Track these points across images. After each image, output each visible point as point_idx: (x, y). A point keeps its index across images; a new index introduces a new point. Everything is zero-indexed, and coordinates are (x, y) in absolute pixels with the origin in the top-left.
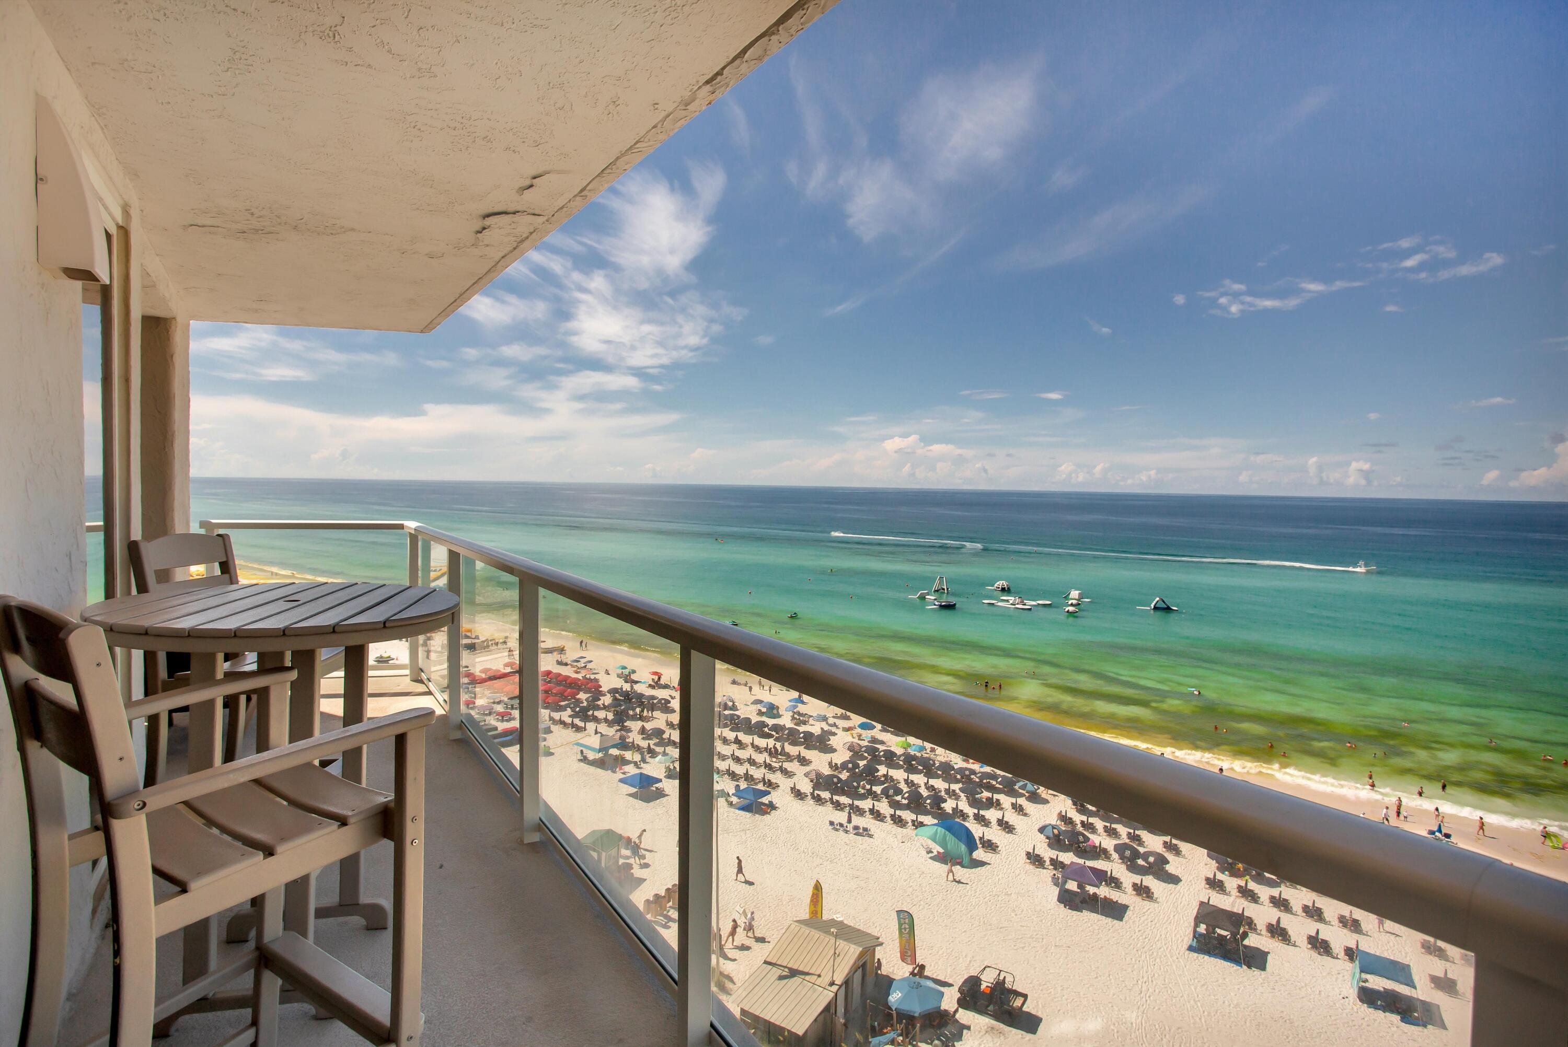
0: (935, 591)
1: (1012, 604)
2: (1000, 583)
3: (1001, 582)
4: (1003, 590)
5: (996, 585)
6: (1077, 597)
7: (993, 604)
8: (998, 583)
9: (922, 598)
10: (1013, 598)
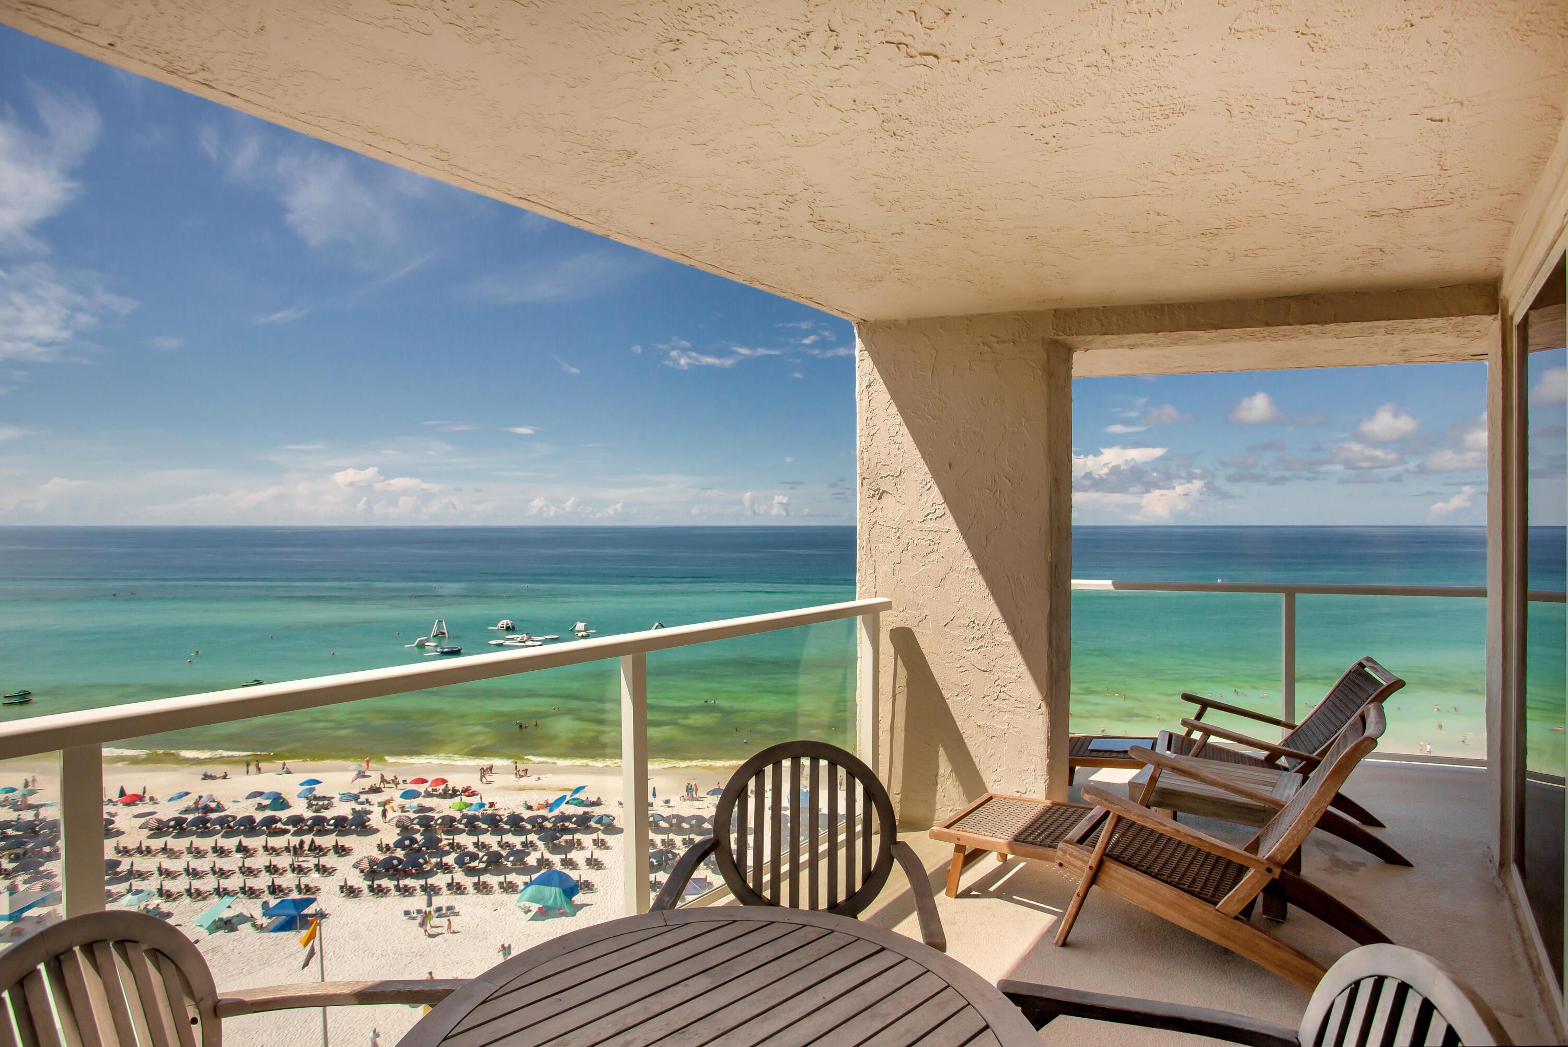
0: (434, 636)
1: (520, 642)
2: (504, 623)
3: (505, 621)
4: (508, 628)
5: (500, 625)
6: (583, 629)
7: (502, 644)
8: (502, 622)
9: (421, 646)
10: (521, 636)
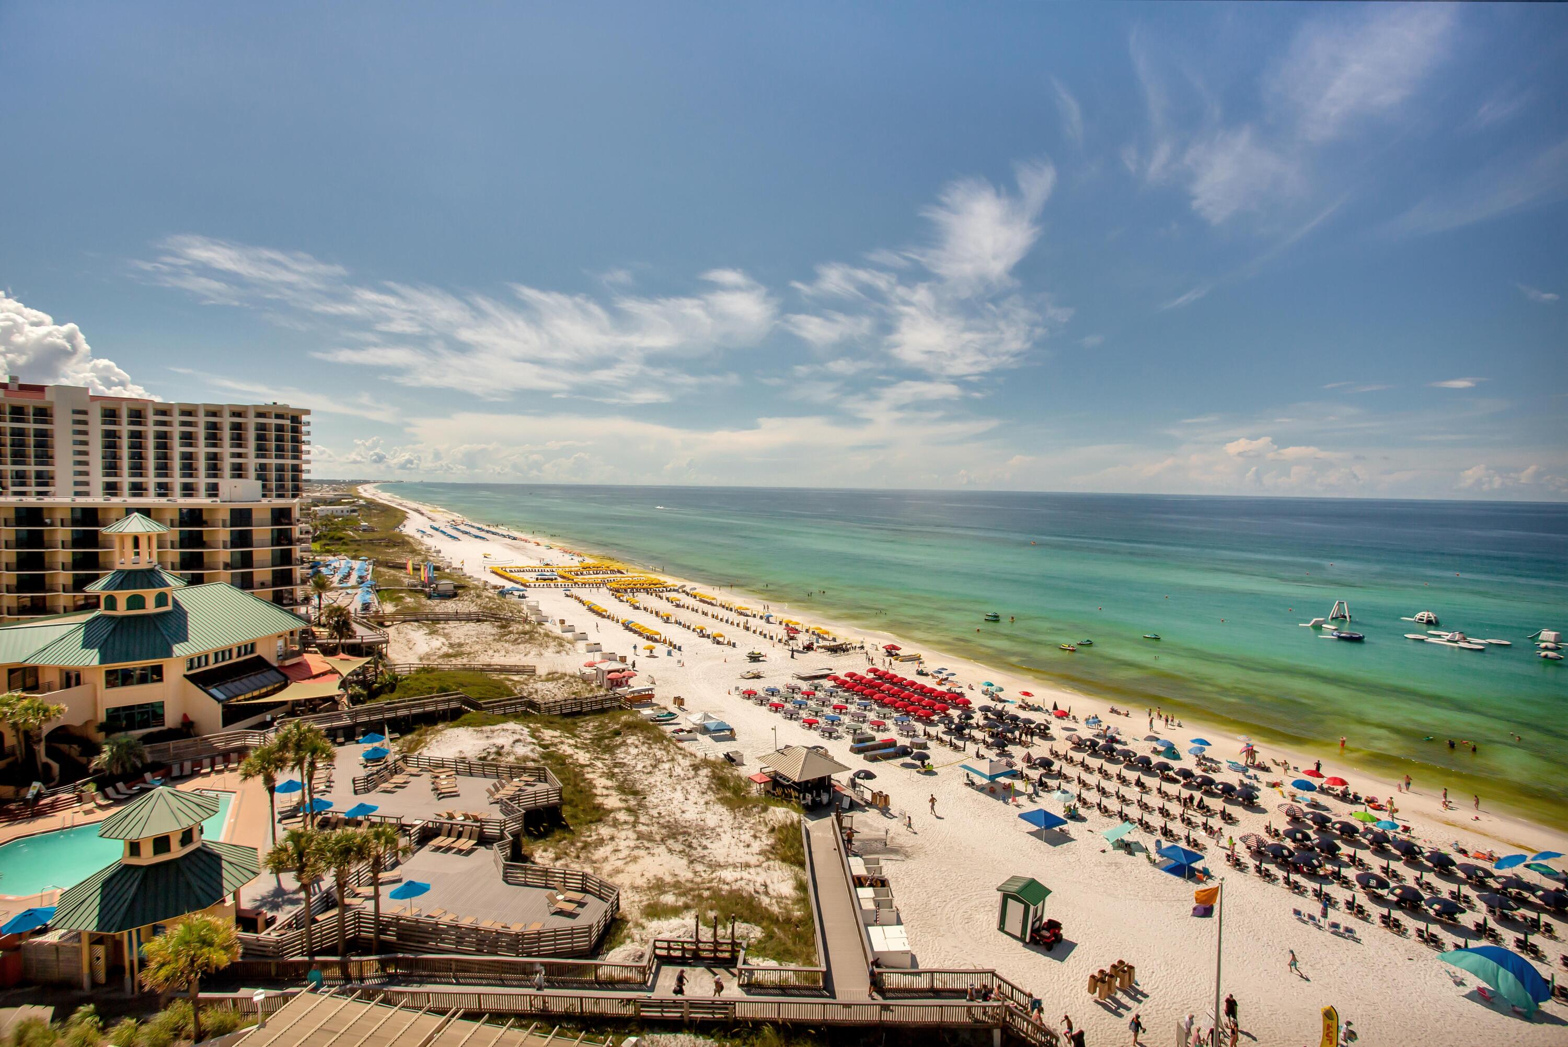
0: (1333, 619)
1: (1449, 641)
2: (1425, 615)
3: (1426, 613)
4: (1429, 622)
5: (1418, 616)
6: (1553, 640)
7: (1422, 640)
8: (1420, 614)
9: (1318, 627)
10: (1450, 635)
